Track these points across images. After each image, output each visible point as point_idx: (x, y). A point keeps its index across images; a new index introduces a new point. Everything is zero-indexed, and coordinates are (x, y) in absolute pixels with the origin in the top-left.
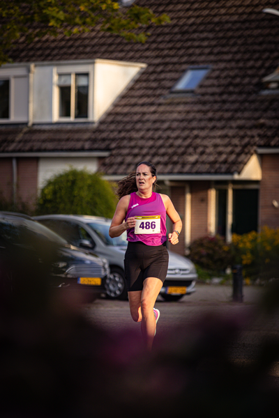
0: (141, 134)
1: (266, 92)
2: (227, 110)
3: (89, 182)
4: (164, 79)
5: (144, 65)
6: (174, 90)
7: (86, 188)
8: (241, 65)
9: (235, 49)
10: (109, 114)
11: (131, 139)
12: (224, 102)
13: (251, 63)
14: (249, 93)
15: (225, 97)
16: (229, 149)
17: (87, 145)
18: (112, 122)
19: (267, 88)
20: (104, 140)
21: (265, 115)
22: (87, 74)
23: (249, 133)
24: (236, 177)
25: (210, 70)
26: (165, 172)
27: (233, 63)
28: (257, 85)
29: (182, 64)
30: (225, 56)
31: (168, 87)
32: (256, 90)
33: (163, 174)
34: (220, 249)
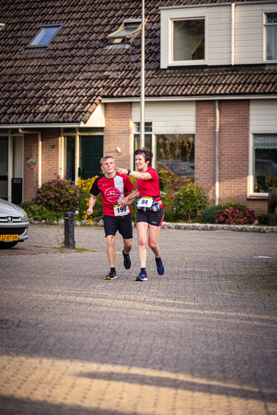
1: (111, 47)
2: (76, 64)
4: (20, 37)
5: (3, 25)
9: (83, 9)
14: (95, 48)
16: (77, 99)
19: (111, 44)
23: (95, 85)
24: (82, 125)
25: (61, 27)
26: (19, 121)
27: (82, 20)
28: (102, 40)
29: (36, 23)
30: (75, 14)
31: (24, 44)
32: (101, 45)
33: (17, 123)
34: (67, 191)
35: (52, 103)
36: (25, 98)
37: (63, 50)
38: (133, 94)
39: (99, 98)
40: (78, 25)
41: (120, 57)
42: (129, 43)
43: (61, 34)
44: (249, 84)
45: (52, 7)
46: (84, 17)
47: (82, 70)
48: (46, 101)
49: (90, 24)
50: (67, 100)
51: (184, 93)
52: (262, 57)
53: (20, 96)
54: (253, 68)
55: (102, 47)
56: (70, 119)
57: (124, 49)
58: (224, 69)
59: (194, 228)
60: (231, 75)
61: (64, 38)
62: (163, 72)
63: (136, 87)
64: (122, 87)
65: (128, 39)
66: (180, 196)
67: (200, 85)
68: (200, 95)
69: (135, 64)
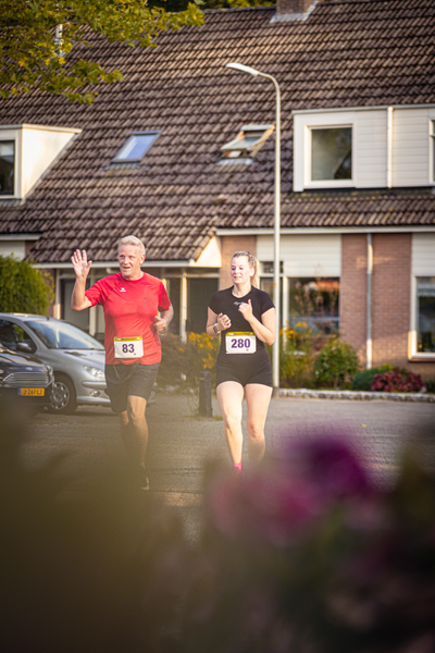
0: (77, 213)
1: (226, 162)
2: (180, 185)
3: (17, 271)
4: (104, 148)
5: (79, 131)
6: (114, 160)
7: (12, 278)
8: (195, 129)
9: (187, 111)
10: (38, 189)
11: (65, 219)
12: (176, 174)
13: (207, 128)
14: (206, 164)
15: (176, 168)
16: (184, 230)
17: (13, 227)
18: (42, 199)
19: (226, 158)
20: (32, 220)
21: (225, 190)
22: (12, 142)
23: (207, 212)
24: (192, 264)
25: (157, 136)
26: (107, 258)
27: (185, 127)
28: (215, 153)
29: (124, 129)
30: (176, 118)
31: (108, 157)
32: (214, 159)
33: (104, 261)
34: (175, 348)
35: (151, 236)
36: (113, 227)
37: (162, 165)
38: (259, 224)
39: (214, 229)
40: (181, 132)
41: (239, 175)
42: (251, 158)
43: (158, 145)
44: (411, 212)
45: (145, 108)
46: (189, 122)
47: (190, 191)
48: (142, 233)
49: (197, 131)
50: (171, 230)
51: (326, 223)
52: (428, 178)
53: (108, 225)
54: (416, 191)
55: (214, 163)
56: (176, 256)
57: (244, 165)
58: (378, 192)
59: (344, 397)
60: (387, 200)
61: (164, 148)
62: (297, 196)
63: (261, 215)
64: (244, 215)
65: (249, 152)
66: (323, 356)
67: (347, 213)
68: (347, 226)
69: (260, 185)
